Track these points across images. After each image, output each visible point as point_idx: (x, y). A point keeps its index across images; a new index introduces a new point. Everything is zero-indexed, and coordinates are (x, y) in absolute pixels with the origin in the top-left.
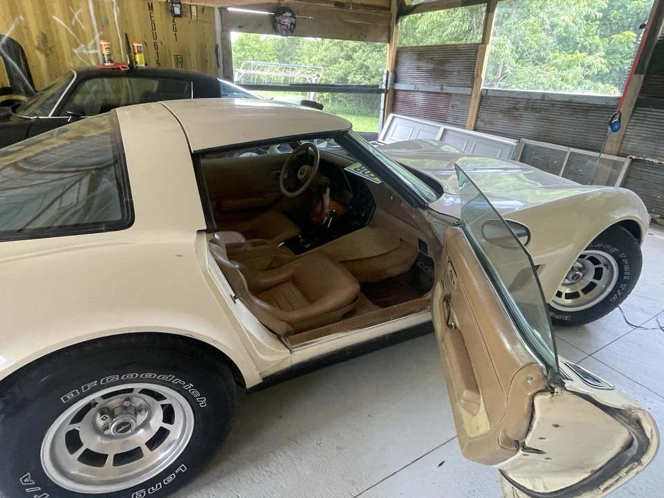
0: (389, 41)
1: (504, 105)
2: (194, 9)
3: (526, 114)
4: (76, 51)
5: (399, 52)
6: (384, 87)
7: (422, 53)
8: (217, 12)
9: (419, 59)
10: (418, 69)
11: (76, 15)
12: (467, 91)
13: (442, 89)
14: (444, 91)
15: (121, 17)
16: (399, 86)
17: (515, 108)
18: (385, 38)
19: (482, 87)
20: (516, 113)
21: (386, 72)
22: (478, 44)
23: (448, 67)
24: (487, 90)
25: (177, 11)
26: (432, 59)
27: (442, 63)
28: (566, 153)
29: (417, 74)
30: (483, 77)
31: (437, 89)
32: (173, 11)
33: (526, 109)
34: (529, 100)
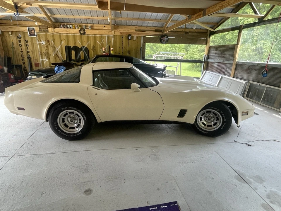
0: (206, 44)
1: (244, 68)
2: (135, 37)
3: (252, 71)
4: (101, 50)
5: (210, 48)
6: (203, 61)
7: (217, 48)
8: (142, 37)
9: (216, 50)
10: (216, 54)
11: (103, 40)
12: (232, 62)
13: (223, 61)
14: (224, 62)
15: (114, 40)
16: (209, 60)
17: (248, 69)
18: (205, 43)
19: (237, 61)
20: (248, 71)
21: (204, 55)
22: (235, 45)
23: (225, 53)
24: (238, 62)
25: (130, 38)
26: (220, 50)
27: (223, 52)
28: (265, 87)
29: (215, 56)
30: (237, 56)
31: (221, 61)
32: (128, 38)
33: (252, 69)
34: (253, 66)
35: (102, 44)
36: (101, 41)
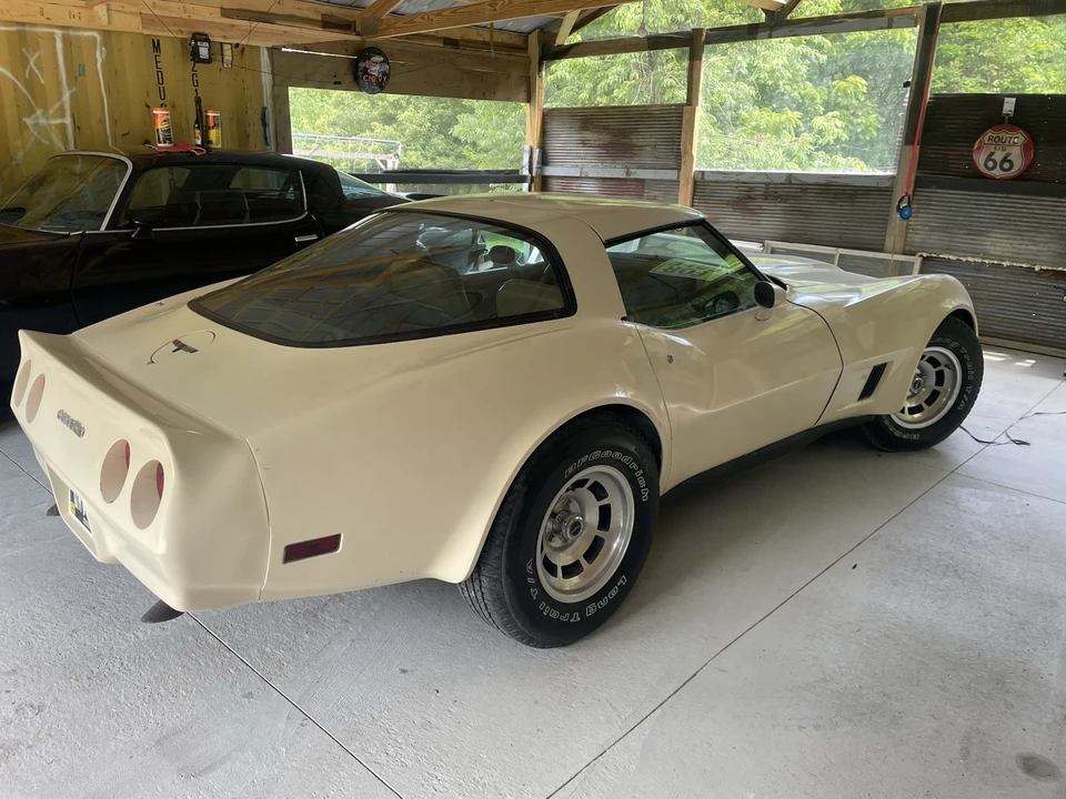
0: (529, 99)
1: (733, 193)
3: (768, 206)
4: (29, 121)
5: (547, 116)
6: (526, 172)
7: (588, 119)
8: (265, 57)
9: (584, 128)
10: (584, 143)
11: (31, 63)
12: (671, 175)
13: (628, 173)
14: (632, 176)
15: (108, 62)
16: (550, 171)
17: (749, 197)
18: (523, 95)
19: (695, 169)
20: (751, 205)
21: (527, 148)
22: (682, 105)
23: (635, 140)
24: (703, 173)
25: (204, 52)
26: (606, 128)
27: (625, 133)
28: (834, 256)
29: (582, 151)
30: (695, 153)
31: (619, 173)
32: (196, 54)
33: (766, 197)
34: (768, 184)
35: (31, 83)
36: (25, 61)
